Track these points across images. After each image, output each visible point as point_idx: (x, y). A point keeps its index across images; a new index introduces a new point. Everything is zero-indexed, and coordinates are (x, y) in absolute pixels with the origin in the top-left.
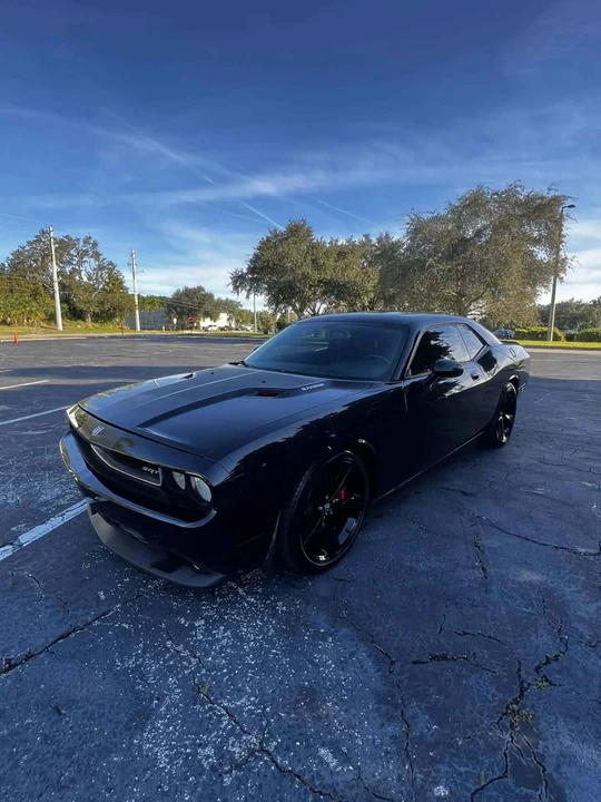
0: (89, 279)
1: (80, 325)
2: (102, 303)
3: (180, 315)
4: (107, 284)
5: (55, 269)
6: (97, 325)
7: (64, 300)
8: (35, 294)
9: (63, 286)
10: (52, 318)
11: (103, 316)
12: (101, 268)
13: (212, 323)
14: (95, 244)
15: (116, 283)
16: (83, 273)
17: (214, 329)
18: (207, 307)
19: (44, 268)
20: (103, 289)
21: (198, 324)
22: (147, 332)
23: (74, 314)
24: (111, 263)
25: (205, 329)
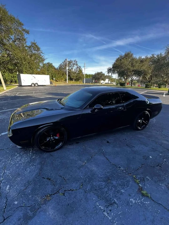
0: (75, 71)
1: (72, 82)
2: (77, 77)
3: (95, 79)
4: (78, 72)
5: (67, 68)
6: (75, 82)
7: (69, 76)
8: (63, 75)
9: (69, 73)
10: (66, 80)
11: (77, 80)
12: (77, 68)
13: (104, 82)
14: (77, 62)
15: (81, 71)
16: (73, 69)
17: (104, 83)
18: (103, 77)
19: (65, 68)
20: (78, 73)
21: (100, 82)
22: (86, 84)
23: (71, 79)
24: (80, 66)
25: (101, 83)
